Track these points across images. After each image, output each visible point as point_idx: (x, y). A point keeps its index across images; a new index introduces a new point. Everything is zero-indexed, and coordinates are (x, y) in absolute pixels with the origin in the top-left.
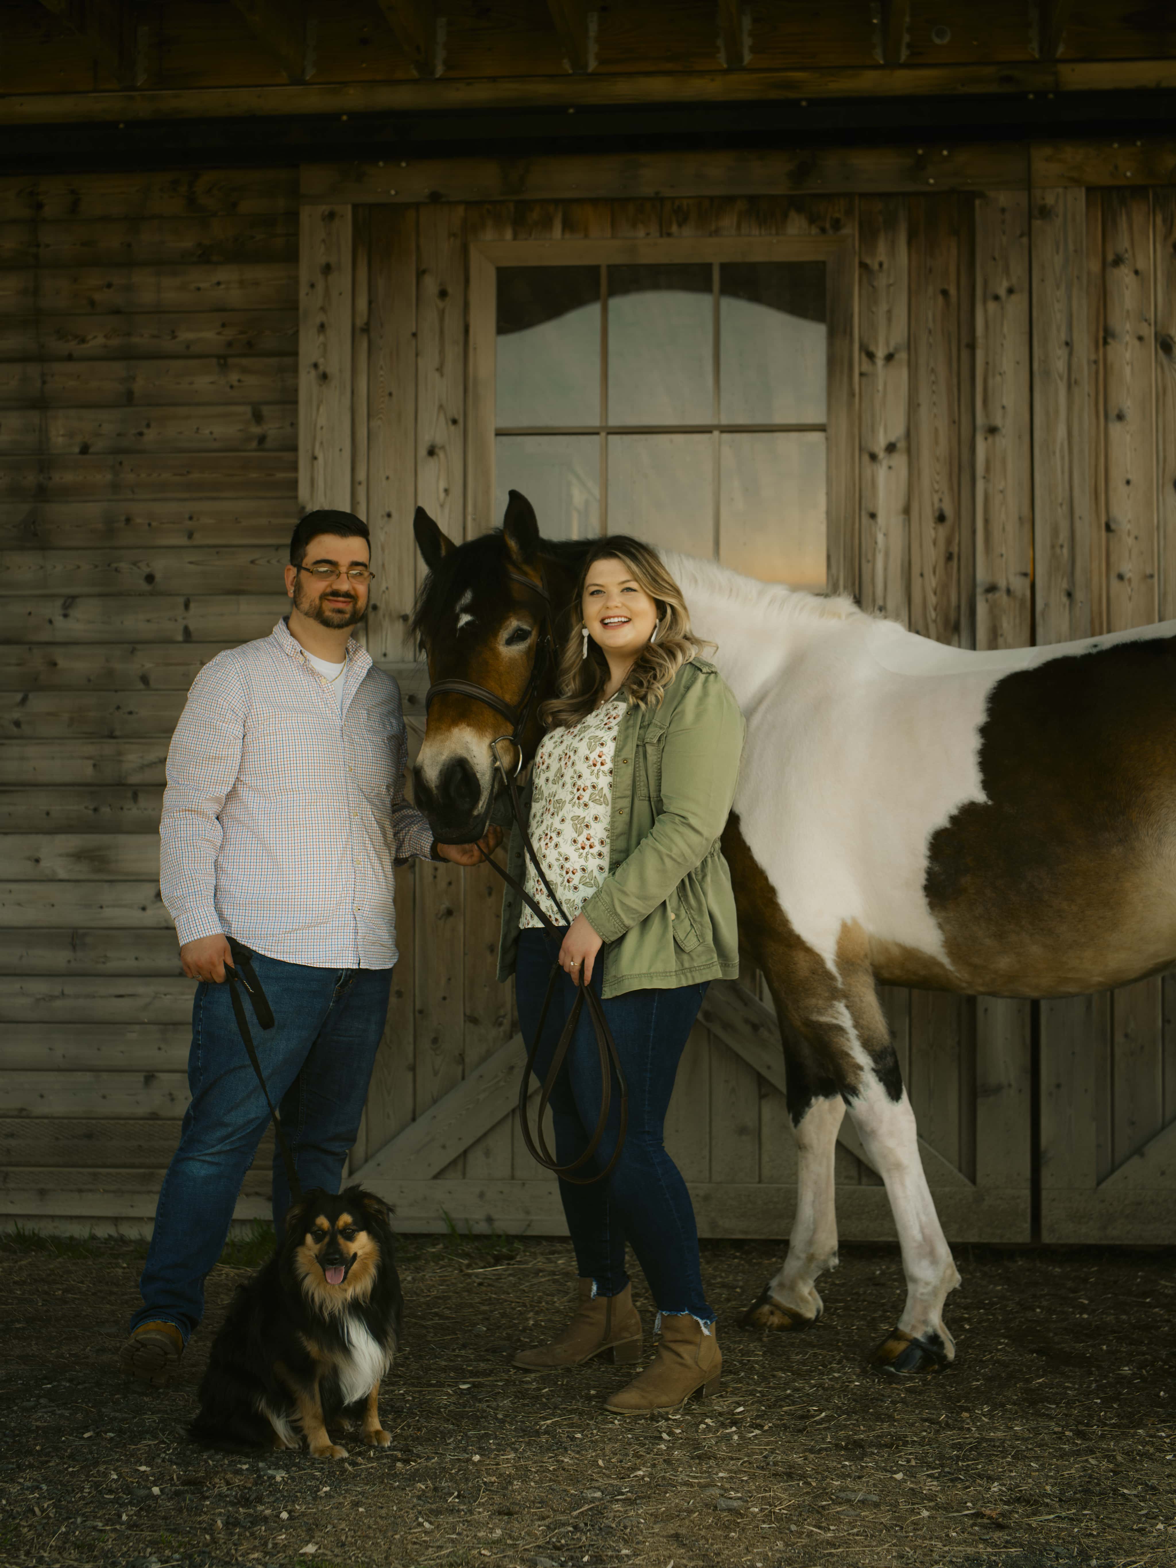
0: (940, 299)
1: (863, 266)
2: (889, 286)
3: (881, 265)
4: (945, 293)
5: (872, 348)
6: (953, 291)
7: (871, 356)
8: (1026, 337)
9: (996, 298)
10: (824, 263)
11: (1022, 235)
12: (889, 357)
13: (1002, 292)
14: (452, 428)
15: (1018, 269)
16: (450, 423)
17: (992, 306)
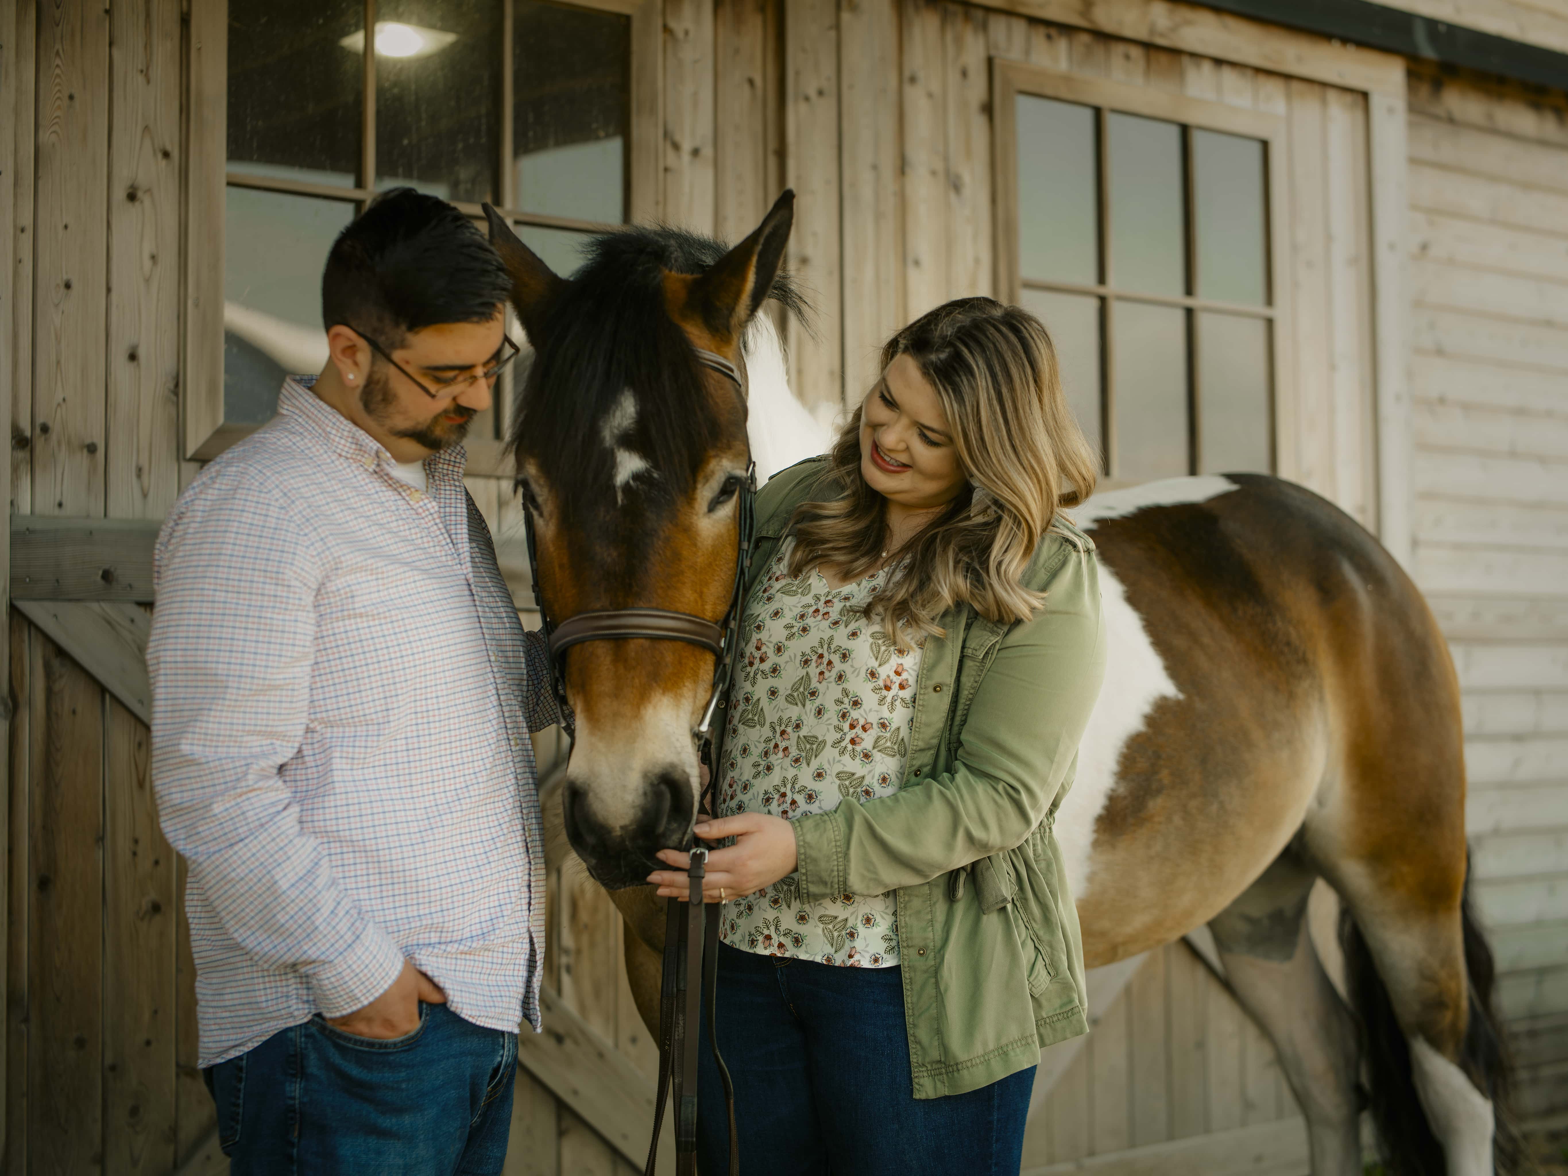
0: (746, 87)
1: (666, 29)
2: (696, 62)
3: (687, 33)
4: (751, 82)
5: (678, 138)
6: (758, 81)
7: (676, 147)
8: (834, 152)
9: (807, 99)
10: (628, 18)
11: (831, 28)
12: (696, 152)
13: (812, 92)
14: (163, 163)
15: (828, 68)
16: (160, 156)
17: (803, 107)
